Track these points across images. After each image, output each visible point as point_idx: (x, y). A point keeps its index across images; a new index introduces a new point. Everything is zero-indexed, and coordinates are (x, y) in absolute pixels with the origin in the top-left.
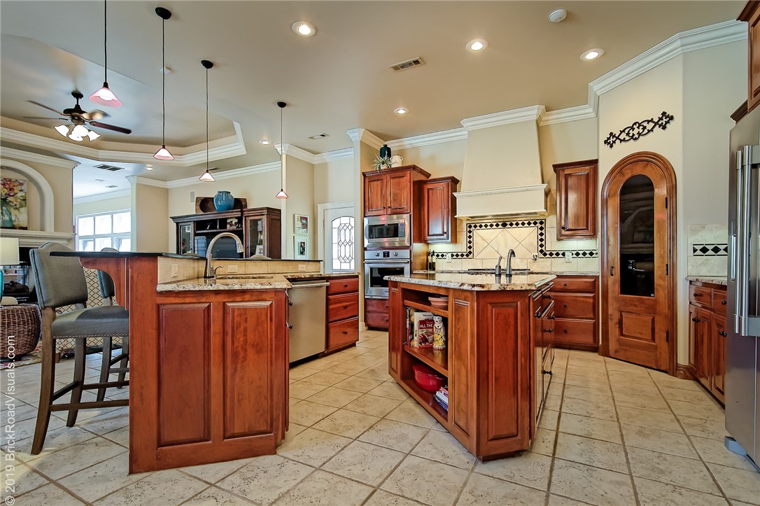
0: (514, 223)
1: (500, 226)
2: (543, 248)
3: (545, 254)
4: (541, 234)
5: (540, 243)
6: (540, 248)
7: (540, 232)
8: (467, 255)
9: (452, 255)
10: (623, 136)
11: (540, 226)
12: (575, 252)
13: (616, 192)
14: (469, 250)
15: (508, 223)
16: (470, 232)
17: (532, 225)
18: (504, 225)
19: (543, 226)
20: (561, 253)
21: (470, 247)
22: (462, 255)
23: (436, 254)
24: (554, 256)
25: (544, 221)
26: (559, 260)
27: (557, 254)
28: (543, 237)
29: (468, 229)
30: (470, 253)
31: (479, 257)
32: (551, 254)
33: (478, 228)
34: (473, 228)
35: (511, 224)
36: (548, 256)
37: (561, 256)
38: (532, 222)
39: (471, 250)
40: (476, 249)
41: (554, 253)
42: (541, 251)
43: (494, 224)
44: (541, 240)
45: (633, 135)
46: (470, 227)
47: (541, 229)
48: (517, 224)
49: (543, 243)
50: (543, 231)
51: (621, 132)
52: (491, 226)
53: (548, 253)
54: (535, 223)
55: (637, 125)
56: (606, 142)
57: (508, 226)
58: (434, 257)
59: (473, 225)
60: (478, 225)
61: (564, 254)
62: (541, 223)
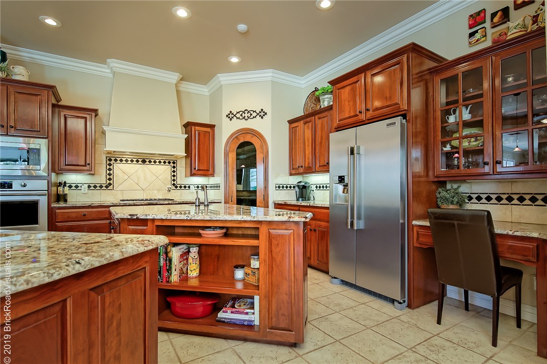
0: (153, 161)
1: (140, 162)
2: (175, 182)
3: (176, 187)
4: (174, 171)
5: (173, 178)
6: (173, 182)
7: (173, 169)
8: (107, 187)
9: (89, 187)
10: (238, 115)
11: (173, 165)
12: (196, 186)
13: (234, 150)
14: (108, 182)
15: (147, 160)
16: (110, 165)
17: (167, 164)
18: (144, 161)
19: (175, 165)
20: (187, 186)
21: (110, 179)
22: (101, 187)
23: (67, 185)
24: (183, 188)
25: (175, 161)
26: (186, 191)
27: (185, 187)
28: (175, 174)
29: (108, 162)
30: (110, 184)
31: (120, 188)
32: (181, 187)
33: (119, 162)
34: (113, 161)
35: (150, 162)
36: (178, 188)
37: (187, 188)
38: (167, 161)
39: (111, 182)
40: (116, 181)
41: (183, 186)
42: (174, 184)
43: (135, 160)
44: (174, 176)
45: (245, 117)
46: (110, 160)
47: (174, 167)
48: (155, 162)
49: (175, 178)
50: (175, 169)
51: (237, 113)
52: (132, 161)
53: (178, 186)
54: (169, 163)
55: (247, 112)
56: (227, 116)
57: (147, 163)
58: (66, 188)
59: (113, 159)
60: (119, 159)
61: (189, 187)
62: (174, 163)
